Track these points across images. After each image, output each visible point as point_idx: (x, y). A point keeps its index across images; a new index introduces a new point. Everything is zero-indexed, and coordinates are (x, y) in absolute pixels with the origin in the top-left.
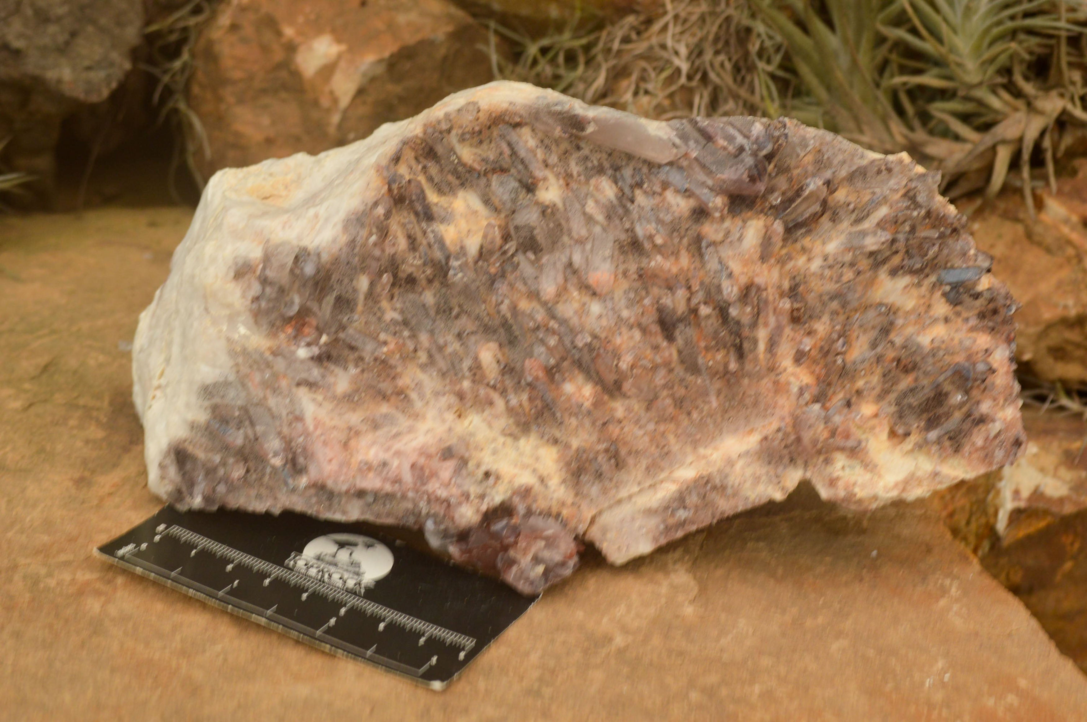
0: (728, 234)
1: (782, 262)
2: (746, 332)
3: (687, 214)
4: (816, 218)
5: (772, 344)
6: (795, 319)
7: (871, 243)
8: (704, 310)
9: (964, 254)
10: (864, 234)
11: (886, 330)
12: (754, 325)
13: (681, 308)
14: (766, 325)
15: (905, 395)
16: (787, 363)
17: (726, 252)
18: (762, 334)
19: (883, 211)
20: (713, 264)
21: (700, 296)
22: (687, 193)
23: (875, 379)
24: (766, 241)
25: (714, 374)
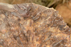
0: (24, 23)
3: (17, 20)
5: (33, 39)
6: (36, 35)
8: (21, 35)
11: (50, 35)
12: (29, 37)
13: (17, 35)
14: (31, 36)
15: (54, 44)
16: (35, 41)
18: (31, 38)
19: (49, 17)
20: (22, 28)
21: (20, 33)
23: (49, 42)
25: (24, 44)
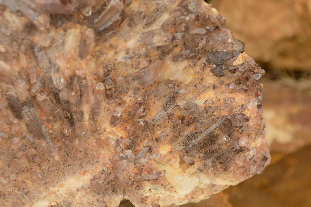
0: (53, 41)
1: (96, 56)
2: (74, 108)
3: (21, 28)
4: (118, 24)
5: (94, 114)
6: (109, 95)
7: (159, 40)
8: (41, 98)
9: (224, 42)
10: (152, 34)
11: (173, 98)
12: (79, 103)
13: (24, 96)
14: (88, 102)
15: (189, 138)
16: (106, 125)
17: (53, 54)
18: (86, 109)
19: (165, 17)
20: (44, 63)
21: (37, 86)
22: (19, 13)
23: (168, 130)
24: (83, 43)
25: (54, 139)
